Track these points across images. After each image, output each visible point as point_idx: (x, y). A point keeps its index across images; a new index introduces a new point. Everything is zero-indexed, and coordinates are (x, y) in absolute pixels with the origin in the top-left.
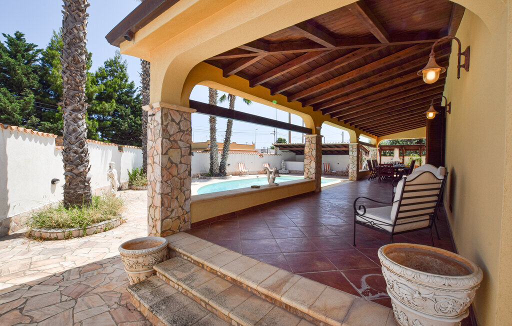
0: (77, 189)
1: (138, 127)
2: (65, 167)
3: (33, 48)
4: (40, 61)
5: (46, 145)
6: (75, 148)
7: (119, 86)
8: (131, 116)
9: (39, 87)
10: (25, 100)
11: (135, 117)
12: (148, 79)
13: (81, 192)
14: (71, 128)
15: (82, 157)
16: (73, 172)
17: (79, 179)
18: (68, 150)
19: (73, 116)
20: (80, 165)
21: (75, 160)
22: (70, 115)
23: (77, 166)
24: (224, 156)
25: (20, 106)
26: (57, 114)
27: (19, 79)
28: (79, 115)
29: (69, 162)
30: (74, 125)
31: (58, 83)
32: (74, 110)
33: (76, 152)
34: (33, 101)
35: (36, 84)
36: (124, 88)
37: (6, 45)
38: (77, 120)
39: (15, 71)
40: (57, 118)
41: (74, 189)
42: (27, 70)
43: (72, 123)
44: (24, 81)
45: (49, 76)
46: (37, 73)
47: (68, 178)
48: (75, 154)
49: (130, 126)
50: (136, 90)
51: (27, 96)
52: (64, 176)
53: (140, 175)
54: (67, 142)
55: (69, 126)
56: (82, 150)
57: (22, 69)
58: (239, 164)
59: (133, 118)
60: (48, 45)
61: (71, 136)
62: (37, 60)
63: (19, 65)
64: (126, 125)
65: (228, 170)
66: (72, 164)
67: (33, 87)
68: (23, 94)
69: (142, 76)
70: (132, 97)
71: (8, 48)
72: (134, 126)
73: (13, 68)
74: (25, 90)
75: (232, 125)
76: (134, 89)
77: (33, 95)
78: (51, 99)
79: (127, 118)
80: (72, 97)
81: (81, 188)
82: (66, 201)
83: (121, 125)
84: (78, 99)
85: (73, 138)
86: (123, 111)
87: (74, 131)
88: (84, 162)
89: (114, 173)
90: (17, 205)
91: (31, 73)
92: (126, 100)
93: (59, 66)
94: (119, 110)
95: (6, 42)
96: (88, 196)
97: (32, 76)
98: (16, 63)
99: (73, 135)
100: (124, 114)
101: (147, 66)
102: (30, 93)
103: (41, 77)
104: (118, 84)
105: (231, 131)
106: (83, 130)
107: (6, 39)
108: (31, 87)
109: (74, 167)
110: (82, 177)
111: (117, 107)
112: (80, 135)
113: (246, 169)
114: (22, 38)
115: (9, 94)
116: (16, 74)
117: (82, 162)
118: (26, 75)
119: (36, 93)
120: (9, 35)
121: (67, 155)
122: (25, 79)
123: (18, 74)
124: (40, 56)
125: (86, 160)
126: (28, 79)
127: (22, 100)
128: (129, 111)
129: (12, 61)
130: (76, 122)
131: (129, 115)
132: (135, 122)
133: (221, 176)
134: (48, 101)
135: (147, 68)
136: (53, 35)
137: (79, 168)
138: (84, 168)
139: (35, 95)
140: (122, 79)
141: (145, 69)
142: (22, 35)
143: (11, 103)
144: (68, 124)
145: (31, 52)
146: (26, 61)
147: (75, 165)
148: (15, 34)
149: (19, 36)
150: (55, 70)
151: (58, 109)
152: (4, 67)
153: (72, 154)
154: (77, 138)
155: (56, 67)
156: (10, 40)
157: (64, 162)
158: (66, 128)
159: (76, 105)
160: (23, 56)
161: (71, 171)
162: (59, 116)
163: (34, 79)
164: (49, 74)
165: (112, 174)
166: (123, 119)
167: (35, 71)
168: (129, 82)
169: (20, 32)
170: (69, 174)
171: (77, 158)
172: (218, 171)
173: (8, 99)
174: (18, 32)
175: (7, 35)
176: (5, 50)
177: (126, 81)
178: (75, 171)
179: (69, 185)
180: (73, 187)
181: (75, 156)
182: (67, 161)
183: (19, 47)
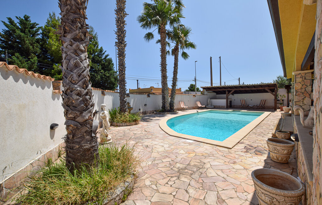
0: (82, 142)
1: (107, 78)
2: (66, 114)
3: (36, 26)
4: (41, 35)
5: (43, 88)
6: (78, 89)
7: (93, 50)
8: (102, 71)
9: (41, 52)
10: (31, 61)
11: (105, 71)
12: (122, 35)
13: (87, 146)
14: (72, 62)
15: (87, 100)
16: (77, 120)
17: (84, 129)
18: (69, 91)
19: (74, 46)
20: (85, 110)
21: (79, 105)
22: (71, 45)
23: (81, 113)
24: (172, 97)
25: (28, 66)
26: (53, 71)
27: (27, 47)
28: (81, 46)
29: (71, 107)
30: (76, 59)
31: (53, 49)
32: (75, 39)
33: (79, 94)
34: (37, 62)
35: (39, 50)
36: (96, 52)
37: (18, 25)
38: (79, 52)
39: (25, 41)
40: (53, 73)
41: (79, 143)
42: (32, 41)
43: (73, 55)
44: (30, 48)
45: (47, 44)
46: (39, 43)
47: (71, 128)
48: (78, 97)
49: (102, 78)
50: (104, 53)
51: (32, 59)
52: (65, 126)
53: (119, 113)
54: (68, 81)
55: (69, 60)
56: (86, 90)
57: (29, 40)
58: (181, 102)
59: (103, 72)
60: (45, 24)
61: (72, 73)
62: (38, 34)
63: (27, 37)
64: (99, 77)
65: (175, 107)
66: (76, 110)
67: (36, 52)
68: (30, 57)
69: (118, 33)
70: (101, 57)
71: (20, 27)
72: (104, 78)
73: (23, 39)
74: (31, 54)
75: (177, 73)
76: (103, 52)
77: (36, 58)
78: (49, 61)
79: (99, 72)
80: (73, 22)
81: (87, 141)
82: (70, 159)
83: (96, 77)
84: (80, 25)
85: (75, 76)
86: (96, 68)
87: (76, 66)
88: (89, 106)
89: (106, 115)
90: (8, 167)
91: (35, 43)
92: (98, 60)
93: (53, 37)
94: (94, 66)
95: (18, 22)
96: (95, 150)
97: (35, 45)
98: (25, 36)
99: (75, 71)
100: (97, 69)
101: (122, 25)
102: (35, 57)
103: (42, 45)
104: (92, 49)
105: (177, 78)
106: (86, 65)
107: (18, 21)
108: (35, 53)
109: (78, 113)
110: (88, 126)
111: (92, 65)
112: (83, 72)
113: (186, 106)
114: (29, 19)
115: (21, 58)
116: (25, 43)
117: (87, 106)
118: (31, 45)
119: (38, 57)
120: (20, 17)
121: (69, 98)
122: (31, 47)
123: (26, 43)
124: (41, 31)
125: (91, 103)
126: (33, 47)
127: (29, 62)
128: (100, 67)
129: (22, 34)
130: (78, 55)
131: (101, 70)
132: (105, 75)
133: (171, 112)
134: (46, 62)
135: (121, 27)
136: (49, 16)
137: (83, 114)
138: (89, 114)
139: (38, 58)
140: (95, 45)
141: (119, 27)
142: (28, 17)
143: (22, 63)
144: (68, 57)
145: (35, 29)
146: (32, 35)
147: (79, 111)
148: (24, 17)
149: (27, 18)
150: (50, 40)
151: (53, 67)
152: (17, 39)
153: (75, 97)
154: (79, 76)
155: (51, 38)
156: (21, 21)
157: (64, 107)
158: (66, 63)
159: (77, 32)
160: (29, 31)
161: (74, 119)
162: (54, 72)
163: (37, 47)
164: (47, 43)
165: (105, 115)
166: (97, 73)
167: (38, 41)
168: (99, 48)
169: (27, 15)
170: (72, 124)
171: (80, 101)
172: (169, 108)
173: (20, 61)
174: (26, 15)
175: (19, 18)
176: (18, 28)
177: (97, 47)
178: (80, 119)
179: (73, 138)
180: (78, 140)
181: (78, 99)
182: (68, 106)
183: (27, 25)
